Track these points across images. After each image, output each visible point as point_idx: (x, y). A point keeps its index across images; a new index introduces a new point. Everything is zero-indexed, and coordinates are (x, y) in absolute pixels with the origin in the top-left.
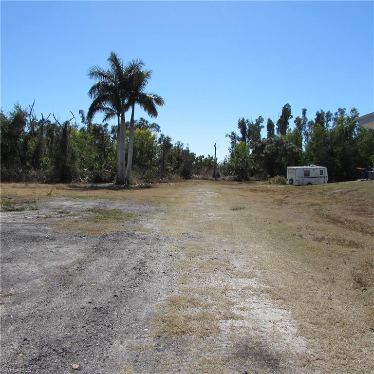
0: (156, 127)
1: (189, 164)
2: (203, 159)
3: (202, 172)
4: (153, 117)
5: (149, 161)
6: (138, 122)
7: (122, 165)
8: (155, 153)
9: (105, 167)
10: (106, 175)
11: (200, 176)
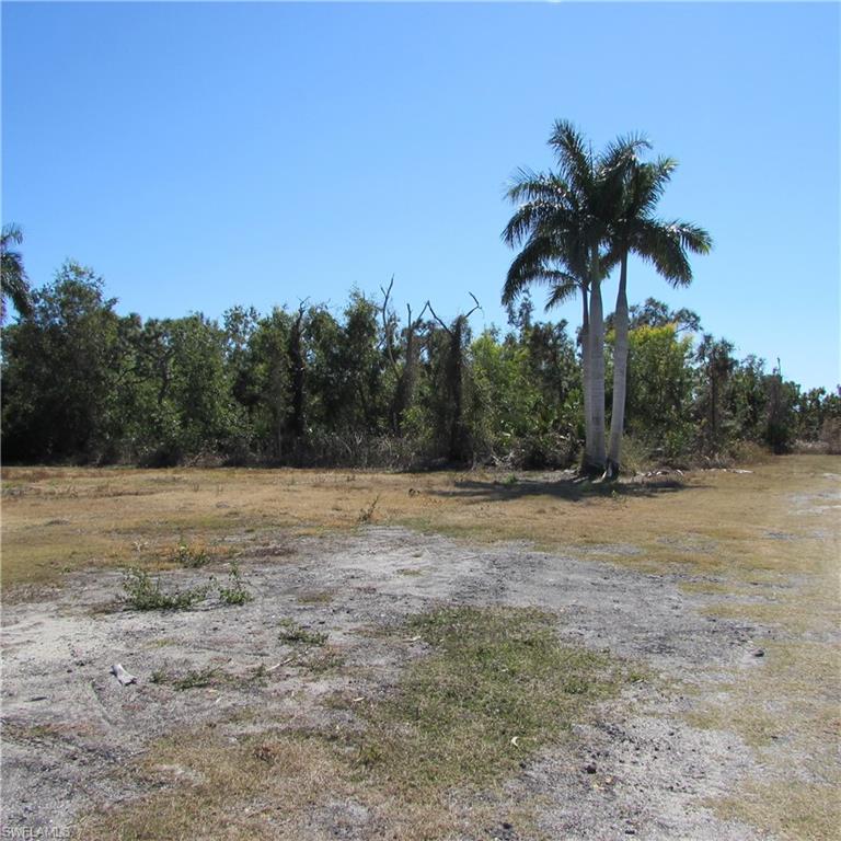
0: (689, 318)
1: (782, 412)
2: (822, 398)
3: (824, 434)
4: (679, 285)
5: (674, 407)
6: (642, 309)
7: (597, 420)
8: (689, 386)
9: (555, 427)
10: (558, 447)
11: (819, 445)
